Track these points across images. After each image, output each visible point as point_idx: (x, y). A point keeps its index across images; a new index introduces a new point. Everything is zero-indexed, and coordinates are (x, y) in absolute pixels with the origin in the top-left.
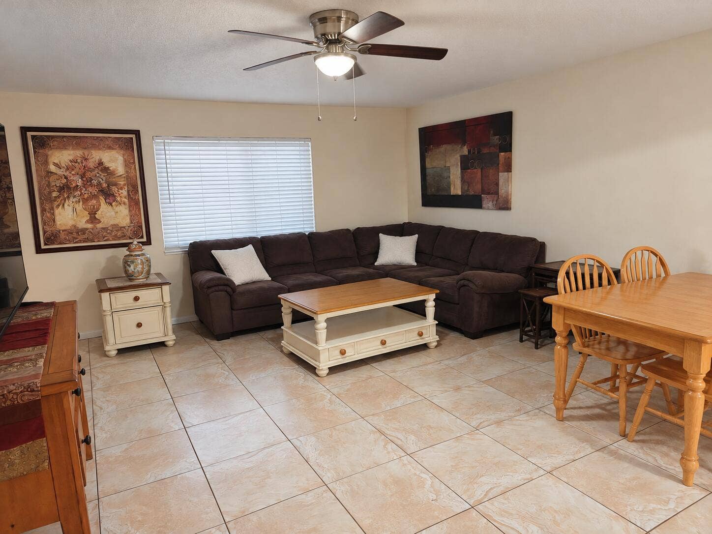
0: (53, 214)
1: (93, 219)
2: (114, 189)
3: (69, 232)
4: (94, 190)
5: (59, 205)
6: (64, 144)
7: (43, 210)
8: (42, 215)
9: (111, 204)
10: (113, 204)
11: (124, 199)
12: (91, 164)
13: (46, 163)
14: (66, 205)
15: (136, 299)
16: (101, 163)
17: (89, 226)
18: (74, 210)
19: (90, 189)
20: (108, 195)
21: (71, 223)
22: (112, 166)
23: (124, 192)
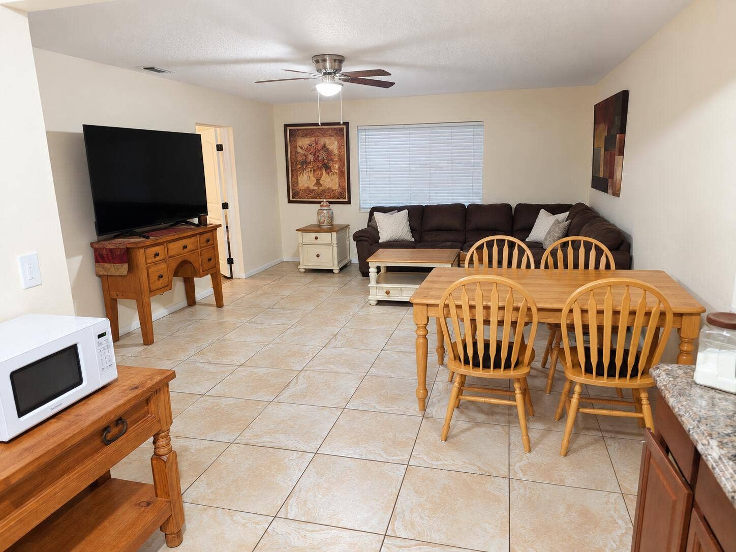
0: (297, 179)
1: (318, 183)
2: (331, 164)
3: (304, 191)
4: (320, 165)
5: (300, 173)
6: (306, 134)
7: (292, 176)
8: (292, 177)
9: (328, 173)
10: (330, 174)
11: (336, 171)
12: (319, 147)
13: (296, 147)
14: (304, 174)
15: (316, 238)
16: (324, 146)
17: (316, 188)
18: (309, 177)
19: (318, 163)
20: (328, 168)
21: (306, 185)
22: (330, 147)
23: (337, 166)
